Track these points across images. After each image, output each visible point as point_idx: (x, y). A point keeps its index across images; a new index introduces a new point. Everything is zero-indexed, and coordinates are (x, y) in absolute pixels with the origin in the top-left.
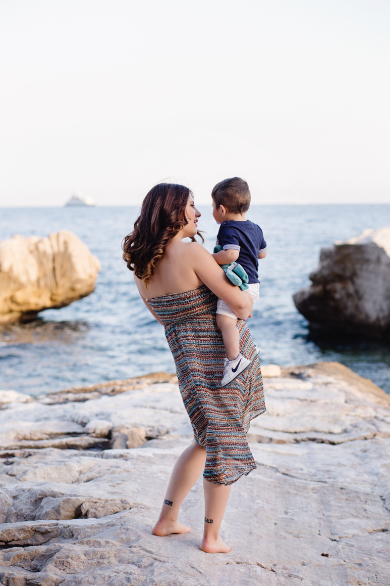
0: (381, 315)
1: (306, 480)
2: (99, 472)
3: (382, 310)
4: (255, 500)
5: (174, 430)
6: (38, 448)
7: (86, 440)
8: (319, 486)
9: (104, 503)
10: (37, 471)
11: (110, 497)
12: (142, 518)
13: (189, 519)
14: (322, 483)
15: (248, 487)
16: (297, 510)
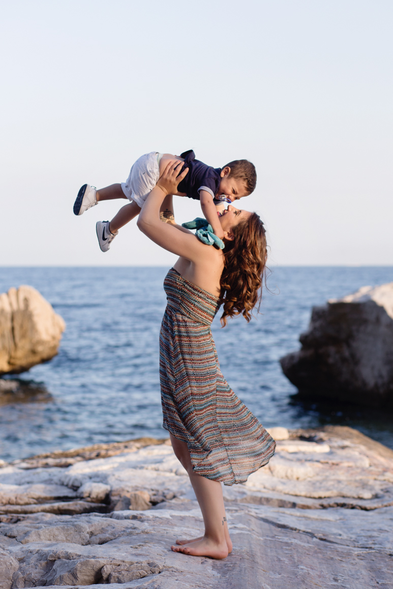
0: (380, 382)
1: (348, 546)
2: (112, 534)
3: (381, 376)
4: (298, 565)
5: (182, 494)
6: (25, 512)
7: (80, 504)
8: (365, 552)
9: (128, 566)
10: (41, 531)
11: (135, 559)
12: (178, 582)
13: (231, 584)
14: (367, 550)
15: (287, 552)
16: (347, 578)
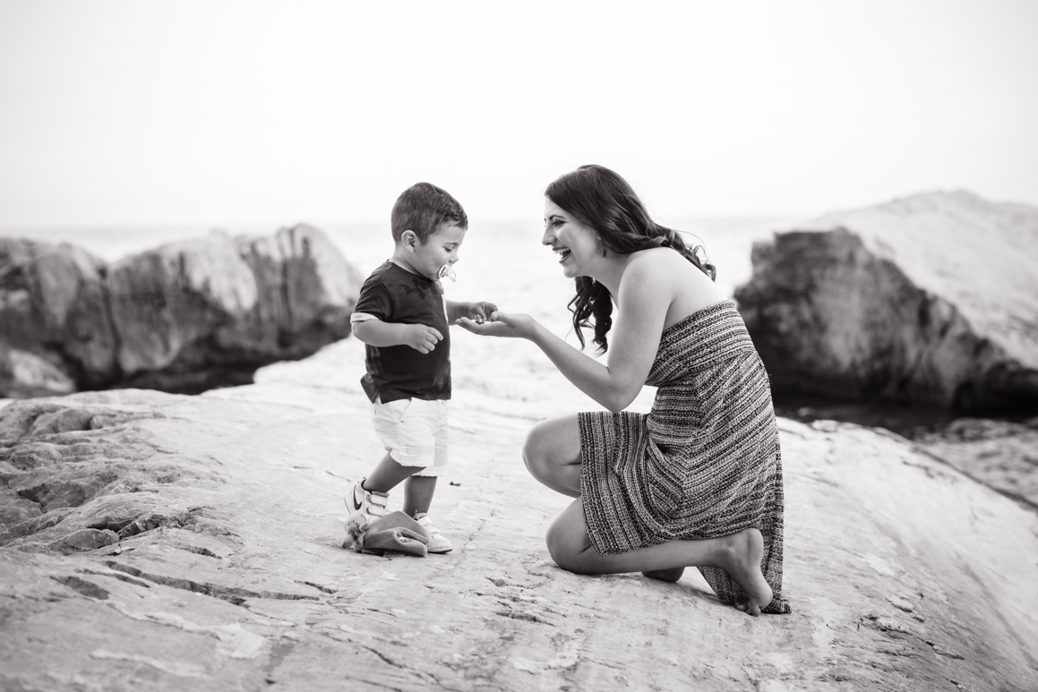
0: (859, 358)
